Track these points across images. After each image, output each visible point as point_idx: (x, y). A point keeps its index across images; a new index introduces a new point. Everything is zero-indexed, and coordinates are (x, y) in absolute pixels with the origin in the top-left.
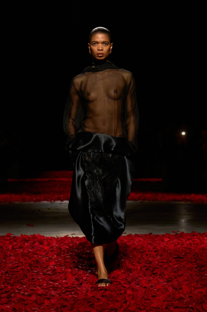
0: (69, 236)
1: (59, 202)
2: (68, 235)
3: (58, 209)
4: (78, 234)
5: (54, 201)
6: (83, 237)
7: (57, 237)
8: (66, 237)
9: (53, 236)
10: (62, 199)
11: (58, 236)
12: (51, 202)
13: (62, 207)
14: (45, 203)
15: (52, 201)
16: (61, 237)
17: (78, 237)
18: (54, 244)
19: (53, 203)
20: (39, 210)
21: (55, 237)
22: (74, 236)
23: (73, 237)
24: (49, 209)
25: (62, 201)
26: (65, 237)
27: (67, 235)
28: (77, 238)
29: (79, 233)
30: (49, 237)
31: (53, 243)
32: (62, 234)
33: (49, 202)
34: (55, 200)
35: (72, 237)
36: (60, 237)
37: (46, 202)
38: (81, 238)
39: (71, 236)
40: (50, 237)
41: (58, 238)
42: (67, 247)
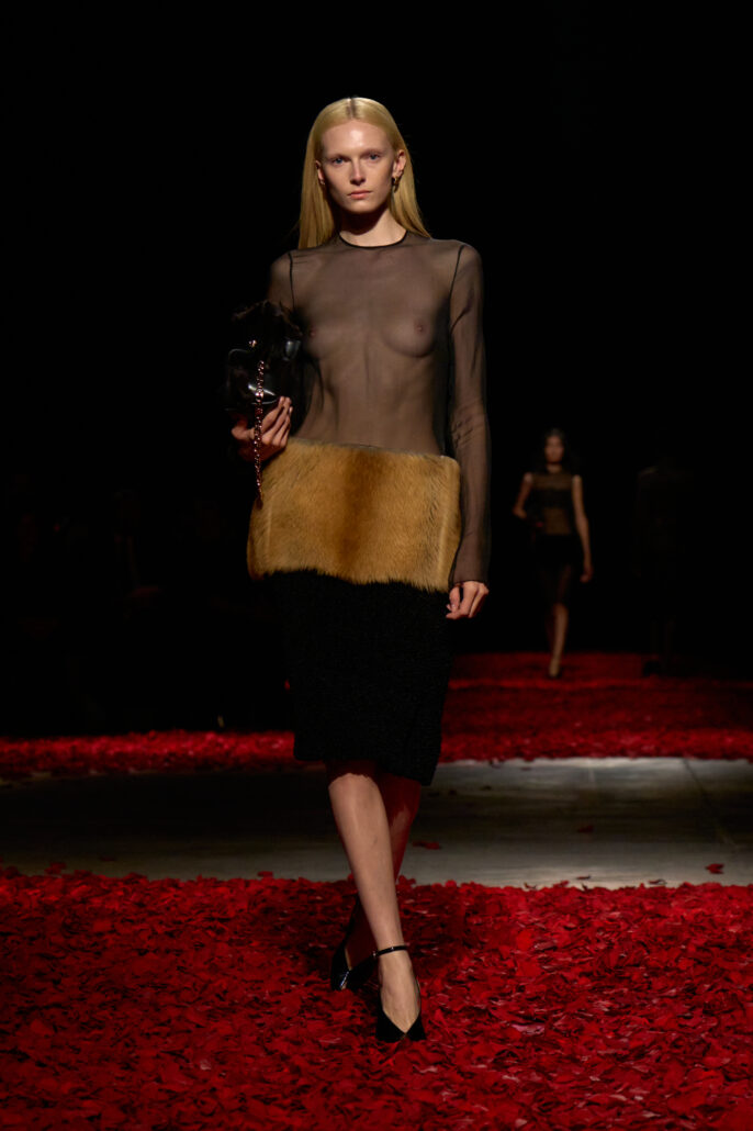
0: (570, 886)
1: (518, 763)
2: (566, 883)
3: (518, 789)
4: (600, 879)
5: (501, 760)
6: (621, 889)
7: (527, 887)
8: (561, 889)
9: (516, 886)
10: (528, 752)
11: (531, 885)
12: (491, 763)
13: (533, 781)
14: (468, 767)
15: (496, 761)
16: (545, 890)
17: (605, 889)
18: (520, 913)
19: (497, 767)
20: (453, 792)
21: (520, 889)
22: (591, 885)
23: (585, 887)
24: (488, 788)
25: (529, 758)
26: (556, 887)
27: (565, 879)
28: (600, 891)
29: (604, 875)
30: (498, 889)
31: (519, 910)
32: (545, 878)
33: (484, 765)
34: (503, 757)
35: (582, 889)
36: (540, 887)
37: (471, 763)
38: (615, 892)
39: (579, 886)
40: (502, 887)
41: (533, 893)
42: (571, 925)
